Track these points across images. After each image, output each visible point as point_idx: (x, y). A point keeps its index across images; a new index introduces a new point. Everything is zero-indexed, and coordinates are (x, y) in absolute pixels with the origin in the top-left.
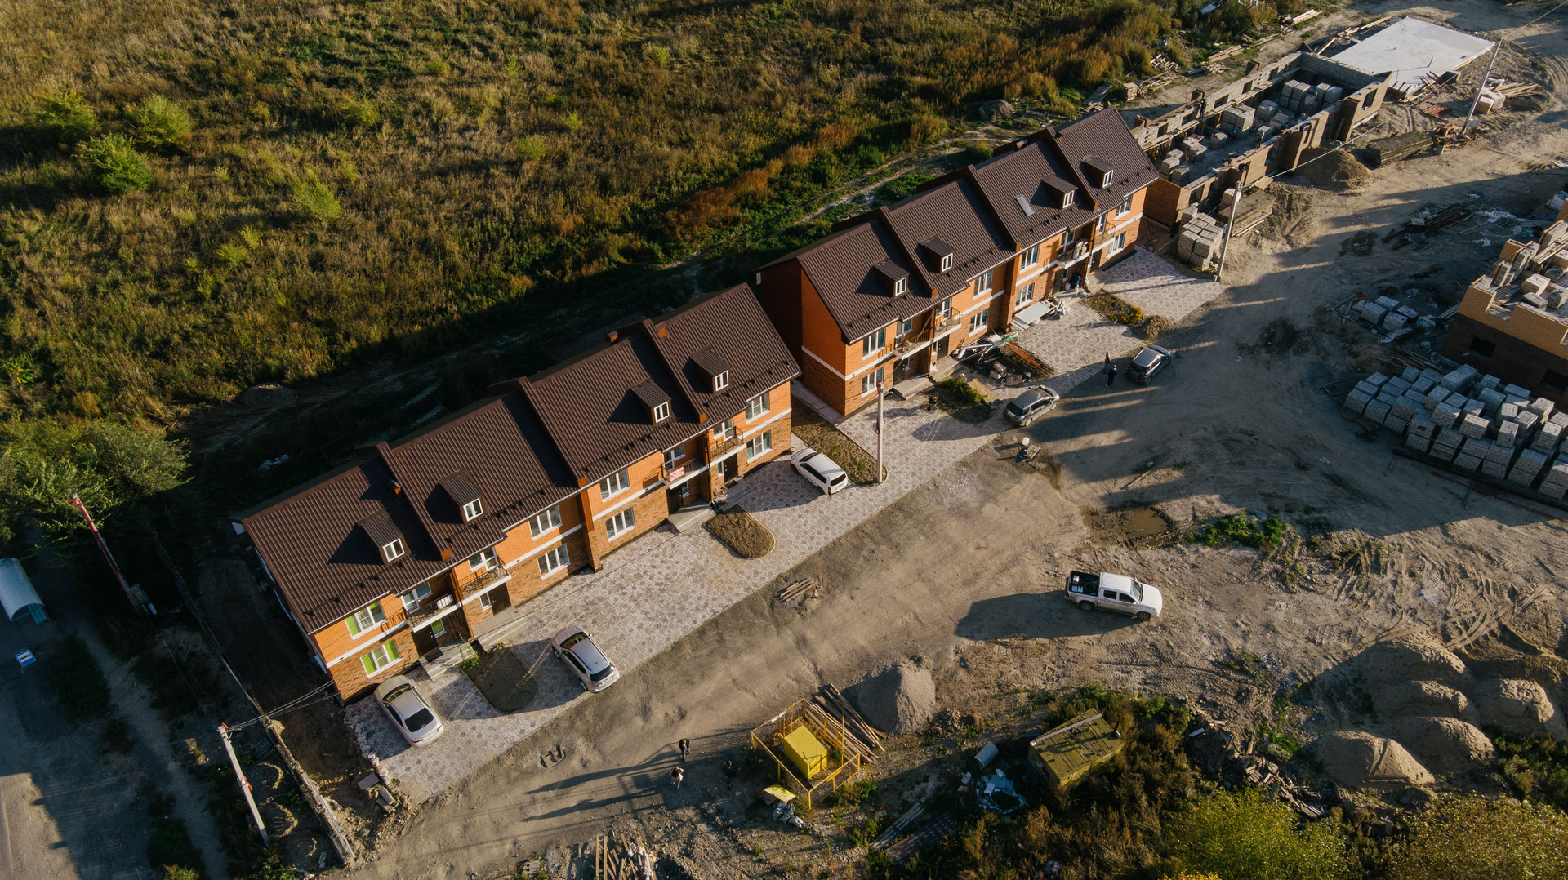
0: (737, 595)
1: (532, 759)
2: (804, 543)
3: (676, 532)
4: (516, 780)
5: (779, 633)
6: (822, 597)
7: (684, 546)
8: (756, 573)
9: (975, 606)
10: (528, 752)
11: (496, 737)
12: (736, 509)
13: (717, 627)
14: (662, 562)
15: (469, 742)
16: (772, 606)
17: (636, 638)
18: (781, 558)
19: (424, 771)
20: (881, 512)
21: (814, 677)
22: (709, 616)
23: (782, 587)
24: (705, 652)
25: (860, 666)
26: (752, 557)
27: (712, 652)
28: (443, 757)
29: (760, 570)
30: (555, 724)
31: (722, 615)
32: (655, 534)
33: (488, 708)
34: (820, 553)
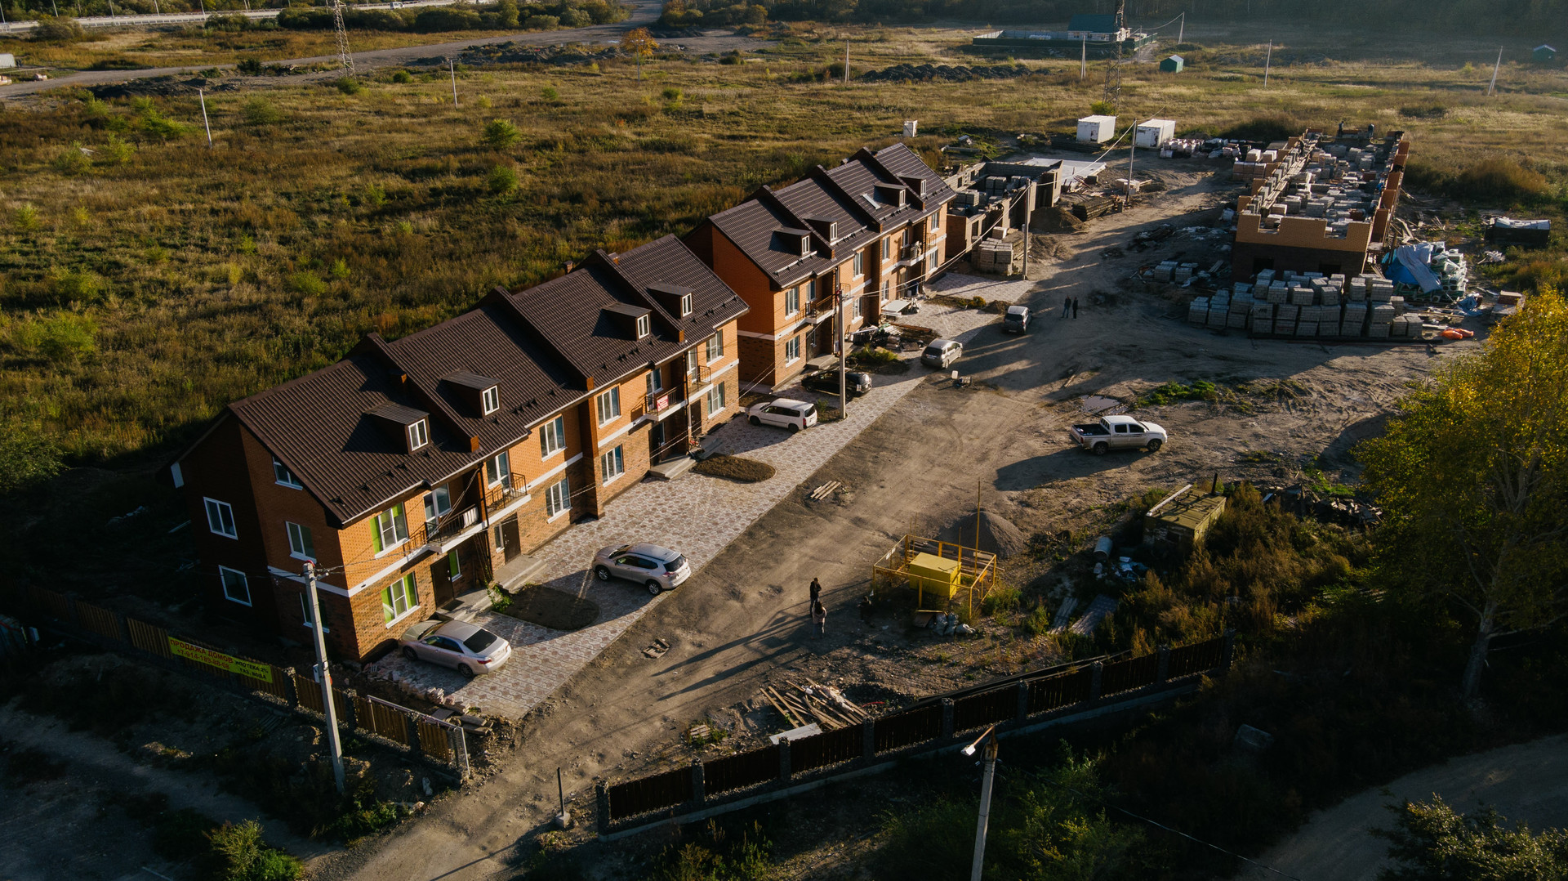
1: (633, 656)
2: (804, 463)
3: (665, 478)
4: (626, 673)
6: (852, 491)
7: (680, 486)
8: (772, 489)
9: (999, 471)
10: (623, 653)
11: (576, 649)
12: (716, 454)
13: (763, 528)
14: (667, 500)
16: (806, 506)
18: (789, 475)
19: (505, 694)
20: (862, 434)
22: (748, 523)
23: (807, 492)
24: (764, 546)
26: (759, 481)
27: (773, 545)
29: (774, 487)
30: (639, 626)
31: (761, 520)
32: (641, 485)
33: (549, 632)
34: (825, 467)
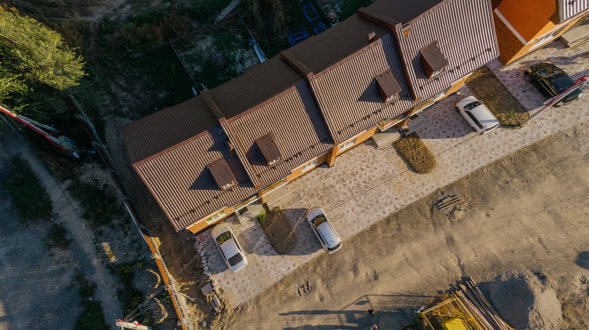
0: (411, 198)
1: (293, 289)
2: (457, 167)
3: (376, 146)
4: (285, 302)
5: (435, 231)
6: (466, 210)
7: (380, 157)
8: (423, 184)
10: (291, 283)
11: (275, 270)
12: (414, 135)
13: (397, 219)
14: (367, 167)
15: (261, 271)
16: (432, 210)
17: (350, 217)
18: (440, 176)
19: (237, 286)
20: (518, 151)
21: (458, 269)
22: (393, 210)
23: (439, 198)
24: (390, 235)
25: (492, 268)
26: (421, 173)
27: (393, 236)
28: (246, 278)
29: (426, 183)
30: (306, 267)
31: (401, 211)
32: (364, 146)
33: (271, 249)
34: (467, 177)
